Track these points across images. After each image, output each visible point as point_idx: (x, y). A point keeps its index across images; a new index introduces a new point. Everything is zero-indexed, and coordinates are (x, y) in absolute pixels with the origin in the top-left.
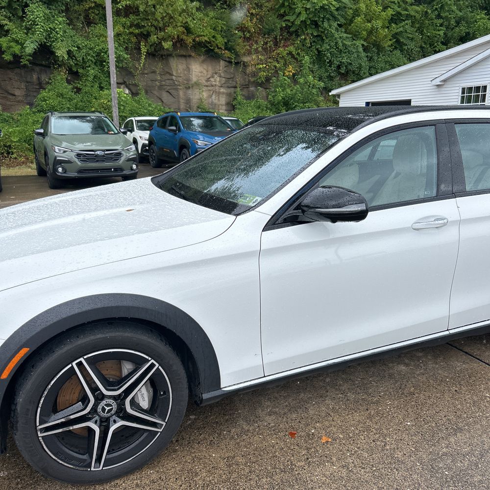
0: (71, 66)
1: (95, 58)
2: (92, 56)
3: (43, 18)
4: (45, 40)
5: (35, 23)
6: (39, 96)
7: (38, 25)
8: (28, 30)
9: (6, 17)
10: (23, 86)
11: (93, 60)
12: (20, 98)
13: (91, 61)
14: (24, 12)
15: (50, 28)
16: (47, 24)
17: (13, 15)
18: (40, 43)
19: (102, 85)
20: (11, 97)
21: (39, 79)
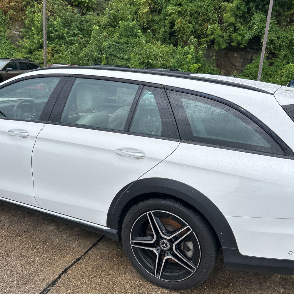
0: (271, 49)
1: (289, 44)
2: (287, 43)
3: (260, 20)
4: (258, 34)
5: (254, 24)
6: (246, 67)
7: (255, 24)
8: (250, 28)
9: (240, 22)
10: (242, 61)
11: (287, 45)
12: (239, 68)
13: (285, 46)
14: (251, 19)
15: (262, 27)
16: (262, 24)
17: (244, 21)
18: (254, 35)
19: (289, 61)
20: (234, 67)
21: (252, 57)
